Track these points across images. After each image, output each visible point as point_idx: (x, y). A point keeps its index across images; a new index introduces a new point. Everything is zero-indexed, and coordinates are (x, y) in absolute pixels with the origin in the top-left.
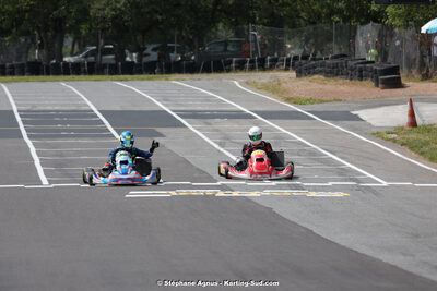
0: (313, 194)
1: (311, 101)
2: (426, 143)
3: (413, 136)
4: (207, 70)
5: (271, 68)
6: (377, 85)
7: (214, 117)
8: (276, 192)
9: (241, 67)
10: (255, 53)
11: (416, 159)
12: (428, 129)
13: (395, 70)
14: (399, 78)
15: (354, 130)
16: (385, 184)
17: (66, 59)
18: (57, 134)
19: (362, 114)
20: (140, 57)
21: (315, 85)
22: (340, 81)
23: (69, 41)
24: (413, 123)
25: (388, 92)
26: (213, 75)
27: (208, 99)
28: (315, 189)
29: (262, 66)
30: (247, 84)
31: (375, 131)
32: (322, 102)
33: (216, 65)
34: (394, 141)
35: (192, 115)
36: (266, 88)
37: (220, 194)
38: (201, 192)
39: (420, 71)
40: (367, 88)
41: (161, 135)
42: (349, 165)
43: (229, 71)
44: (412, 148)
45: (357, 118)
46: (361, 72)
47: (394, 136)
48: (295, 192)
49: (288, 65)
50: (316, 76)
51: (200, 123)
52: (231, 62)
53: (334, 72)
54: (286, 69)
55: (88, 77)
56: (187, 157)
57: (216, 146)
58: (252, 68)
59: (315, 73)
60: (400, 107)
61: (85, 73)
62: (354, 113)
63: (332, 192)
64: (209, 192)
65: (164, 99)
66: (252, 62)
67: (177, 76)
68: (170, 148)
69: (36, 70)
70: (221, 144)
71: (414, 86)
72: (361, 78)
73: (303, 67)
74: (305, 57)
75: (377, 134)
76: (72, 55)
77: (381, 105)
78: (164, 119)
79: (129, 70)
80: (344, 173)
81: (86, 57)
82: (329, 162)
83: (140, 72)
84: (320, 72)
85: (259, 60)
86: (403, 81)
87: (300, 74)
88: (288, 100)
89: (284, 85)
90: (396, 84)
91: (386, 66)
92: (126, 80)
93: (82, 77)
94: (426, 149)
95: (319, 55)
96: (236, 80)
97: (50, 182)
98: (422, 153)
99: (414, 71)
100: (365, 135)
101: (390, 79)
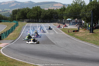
4: (51, 23)
5: (56, 22)
6: (63, 24)
9: (53, 22)
11: (62, 31)
16: (57, 33)
17: (39, 21)
23: (40, 19)
24: (64, 28)
27: (48, 25)
33: (51, 22)
36: (54, 25)
42: (56, 31)
48: (49, 34)
69: (36, 22)
87: (58, 23)
89: (56, 24)
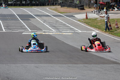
0: (64, 34)
1: (64, 13)
2: (90, 22)
3: (87, 21)
4: (41, 5)
5: (55, 5)
6: (79, 9)
7: (42, 16)
8: (56, 33)
9: (48, 5)
10: (51, 2)
11: (87, 26)
12: (90, 19)
13: (83, 6)
14: (84, 8)
15: (74, 19)
16: (80, 31)
17: (9, 3)
18: (7, 20)
19: (76, 16)
20: (26, 2)
21: (65, 9)
22: (71, 8)
24: (87, 18)
25: (81, 11)
26: (42, 7)
27: (41, 12)
28: (65, 32)
29: (53, 5)
30: (50, 9)
31: (78, 19)
32: (66, 13)
33: (43, 4)
34: (83, 22)
35: (37, 16)
36: (54, 10)
37: (43, 33)
38: (39, 33)
39: (88, 6)
40: (76, 10)
41: (30, 20)
42: (72, 27)
43: (46, 6)
44: (87, 24)
45: (74, 17)
46: (75, 6)
47: (83, 21)
48: (60, 33)
49: (59, 4)
50: (65, 7)
51: (39, 17)
52: (46, 4)
53: (69, 6)
54: (59, 5)
55: (14, 7)
56: (36, 25)
57: (43, 23)
58: (51, 5)
59: (65, 6)
60: (84, 14)
61: (13, 6)
62: (74, 15)
63: (69, 33)
64: (41, 33)
65: (31, 12)
66: (51, 4)
67: (34, 7)
68: (32, 23)
70: (44, 22)
71: (87, 9)
72: (75, 7)
73: (62, 5)
74: (63, 3)
75: (79, 20)
76: (10, 2)
77: (80, 14)
78: (31, 16)
79: (23, 5)
80: (71, 29)
81: (13, 2)
82: (68, 26)
83: (26, 6)
84: (66, 6)
85: (52, 3)
86: (85, 8)
87: (62, 6)
88: (59, 12)
89: (58, 9)
90: (83, 9)
91: (81, 5)
92: (22, 7)
93: (12, 7)
94: (89, 24)
95: (66, 2)
96: (47, 8)
97: (5, 30)
98: (89, 25)
99: (87, 6)
100: (76, 20)
101: (82, 8)
